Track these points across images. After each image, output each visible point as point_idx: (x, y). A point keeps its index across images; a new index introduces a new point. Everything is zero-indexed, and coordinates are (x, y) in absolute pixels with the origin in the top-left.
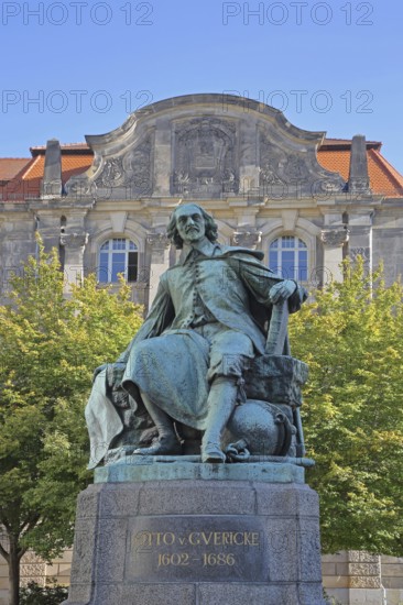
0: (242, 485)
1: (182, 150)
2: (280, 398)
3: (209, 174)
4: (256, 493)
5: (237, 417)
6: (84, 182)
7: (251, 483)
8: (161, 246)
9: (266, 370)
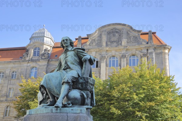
0: (64, 114)
1: (109, 36)
2: (85, 89)
3: (115, 42)
4: (67, 117)
5: (69, 94)
6: (86, 45)
7: (67, 113)
8: (103, 59)
9: (81, 81)
